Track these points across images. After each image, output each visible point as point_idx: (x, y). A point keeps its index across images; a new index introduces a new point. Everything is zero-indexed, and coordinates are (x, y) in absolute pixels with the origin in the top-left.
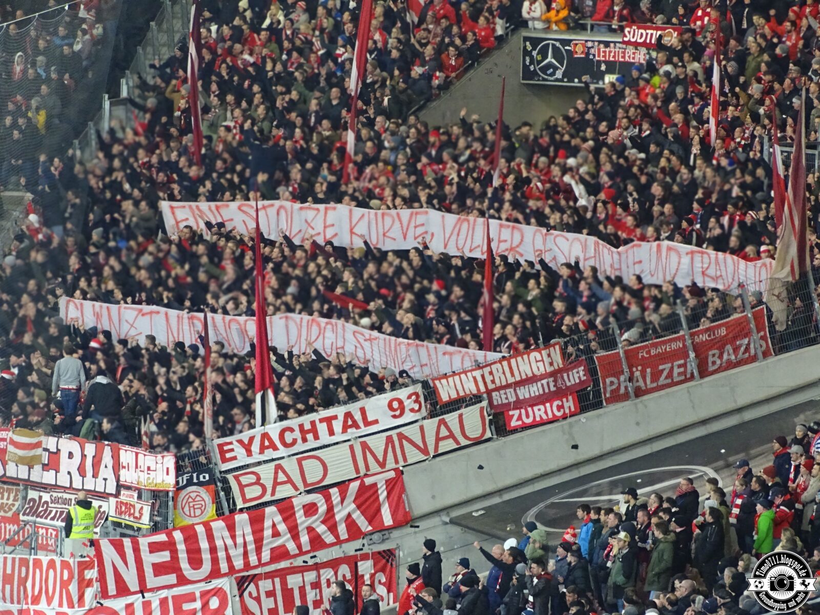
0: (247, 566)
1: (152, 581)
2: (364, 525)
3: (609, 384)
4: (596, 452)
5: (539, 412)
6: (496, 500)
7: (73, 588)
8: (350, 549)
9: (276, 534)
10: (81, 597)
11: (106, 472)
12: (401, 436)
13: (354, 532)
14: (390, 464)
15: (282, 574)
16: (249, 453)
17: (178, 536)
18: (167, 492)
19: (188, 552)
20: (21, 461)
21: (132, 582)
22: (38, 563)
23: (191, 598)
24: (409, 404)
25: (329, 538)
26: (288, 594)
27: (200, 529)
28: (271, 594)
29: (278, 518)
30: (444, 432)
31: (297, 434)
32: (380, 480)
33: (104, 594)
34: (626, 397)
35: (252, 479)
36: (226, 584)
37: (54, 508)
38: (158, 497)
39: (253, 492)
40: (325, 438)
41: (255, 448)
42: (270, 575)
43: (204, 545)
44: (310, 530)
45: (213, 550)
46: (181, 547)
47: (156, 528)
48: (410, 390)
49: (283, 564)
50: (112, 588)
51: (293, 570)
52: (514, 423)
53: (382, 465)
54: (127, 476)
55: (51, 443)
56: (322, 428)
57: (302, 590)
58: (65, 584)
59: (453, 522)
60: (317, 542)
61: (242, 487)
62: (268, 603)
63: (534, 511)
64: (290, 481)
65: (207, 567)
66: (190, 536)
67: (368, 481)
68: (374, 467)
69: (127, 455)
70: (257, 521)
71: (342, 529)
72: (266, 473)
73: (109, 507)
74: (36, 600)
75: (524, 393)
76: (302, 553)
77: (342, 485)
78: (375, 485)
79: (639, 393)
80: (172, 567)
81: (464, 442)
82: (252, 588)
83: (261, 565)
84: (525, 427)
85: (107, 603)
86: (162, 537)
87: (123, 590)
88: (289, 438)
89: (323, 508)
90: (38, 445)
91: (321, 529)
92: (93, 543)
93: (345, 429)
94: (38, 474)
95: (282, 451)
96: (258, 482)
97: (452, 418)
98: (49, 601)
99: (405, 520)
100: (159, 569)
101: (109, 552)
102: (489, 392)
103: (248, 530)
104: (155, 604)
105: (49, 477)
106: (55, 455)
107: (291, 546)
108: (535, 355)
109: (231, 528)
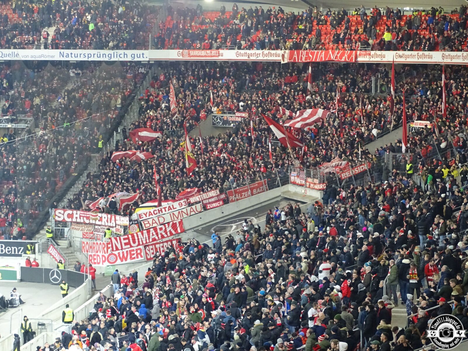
0: (146, 243)
1: (124, 247)
2: (174, 232)
3: (231, 198)
4: (228, 214)
5: (214, 205)
6: (205, 226)
7: (106, 249)
8: (171, 238)
9: (153, 235)
10: (107, 251)
11: (113, 221)
12: (182, 211)
13: (171, 234)
14: (179, 218)
15: (155, 244)
16: (146, 216)
17: (130, 236)
18: (127, 226)
19: (133, 240)
20: (93, 219)
21: (120, 248)
22: (97, 243)
23: (133, 250)
24: (183, 204)
25: (165, 236)
26: (156, 249)
27: (135, 235)
28: (152, 249)
29: (153, 231)
30: (192, 210)
31: (157, 211)
32: (177, 222)
33: (113, 250)
34: (234, 201)
35: (147, 222)
36: (142, 247)
37: (101, 230)
38: (125, 228)
39: (147, 225)
40: (164, 212)
41: (148, 215)
42: (152, 245)
43: (136, 238)
44: (161, 234)
45: (138, 239)
46: (131, 239)
47: (125, 234)
48: (184, 200)
49: (155, 242)
50: (115, 249)
51: (157, 243)
52: (208, 208)
53: (178, 218)
54: (118, 222)
55: (100, 215)
56: (163, 210)
57: (159, 248)
58: (104, 248)
59: (194, 231)
60: (163, 237)
61: (145, 224)
62: (152, 251)
63: (213, 228)
64: (156, 222)
65: (137, 243)
66: (133, 236)
67: (174, 222)
68: (176, 219)
69: (118, 217)
70: (148, 232)
71: (168, 233)
72: (150, 221)
73: (114, 230)
74: (97, 252)
75: (210, 200)
76: (159, 239)
77: (168, 223)
78: (176, 223)
79: (237, 200)
80: (129, 243)
81: (197, 212)
82: (148, 248)
83: (150, 242)
84: (211, 208)
85: (113, 252)
86: (126, 237)
87: (117, 249)
88: (155, 212)
89: (164, 229)
90: (97, 215)
91: (164, 234)
92: (110, 238)
93: (169, 210)
94: (98, 222)
95: (154, 216)
96: (149, 223)
97: (193, 207)
98: (100, 252)
99: (183, 231)
100: (126, 244)
101: (114, 240)
102: (202, 201)
103: (146, 234)
104: (125, 253)
105: (100, 223)
106: (101, 218)
107: (157, 238)
108: (213, 192)
109: (142, 234)
